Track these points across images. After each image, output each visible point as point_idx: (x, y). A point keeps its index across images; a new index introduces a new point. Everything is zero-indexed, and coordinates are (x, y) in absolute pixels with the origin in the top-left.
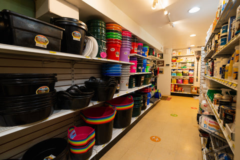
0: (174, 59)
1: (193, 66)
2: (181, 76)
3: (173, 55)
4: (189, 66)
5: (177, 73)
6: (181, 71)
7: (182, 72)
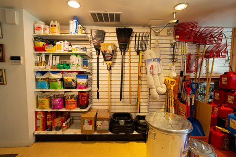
0: (41, 44)
1: (85, 63)
2: (61, 90)
3: (38, 33)
4: (76, 63)
5: (49, 81)
6: (59, 76)
7: (62, 80)
